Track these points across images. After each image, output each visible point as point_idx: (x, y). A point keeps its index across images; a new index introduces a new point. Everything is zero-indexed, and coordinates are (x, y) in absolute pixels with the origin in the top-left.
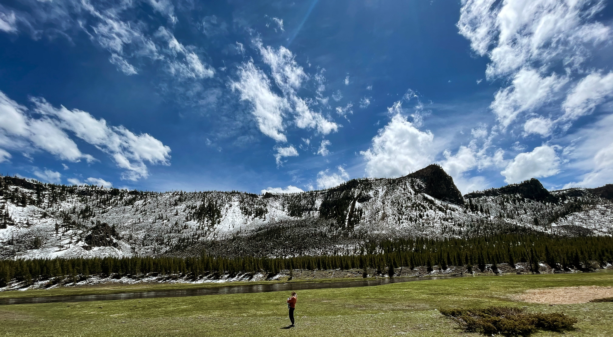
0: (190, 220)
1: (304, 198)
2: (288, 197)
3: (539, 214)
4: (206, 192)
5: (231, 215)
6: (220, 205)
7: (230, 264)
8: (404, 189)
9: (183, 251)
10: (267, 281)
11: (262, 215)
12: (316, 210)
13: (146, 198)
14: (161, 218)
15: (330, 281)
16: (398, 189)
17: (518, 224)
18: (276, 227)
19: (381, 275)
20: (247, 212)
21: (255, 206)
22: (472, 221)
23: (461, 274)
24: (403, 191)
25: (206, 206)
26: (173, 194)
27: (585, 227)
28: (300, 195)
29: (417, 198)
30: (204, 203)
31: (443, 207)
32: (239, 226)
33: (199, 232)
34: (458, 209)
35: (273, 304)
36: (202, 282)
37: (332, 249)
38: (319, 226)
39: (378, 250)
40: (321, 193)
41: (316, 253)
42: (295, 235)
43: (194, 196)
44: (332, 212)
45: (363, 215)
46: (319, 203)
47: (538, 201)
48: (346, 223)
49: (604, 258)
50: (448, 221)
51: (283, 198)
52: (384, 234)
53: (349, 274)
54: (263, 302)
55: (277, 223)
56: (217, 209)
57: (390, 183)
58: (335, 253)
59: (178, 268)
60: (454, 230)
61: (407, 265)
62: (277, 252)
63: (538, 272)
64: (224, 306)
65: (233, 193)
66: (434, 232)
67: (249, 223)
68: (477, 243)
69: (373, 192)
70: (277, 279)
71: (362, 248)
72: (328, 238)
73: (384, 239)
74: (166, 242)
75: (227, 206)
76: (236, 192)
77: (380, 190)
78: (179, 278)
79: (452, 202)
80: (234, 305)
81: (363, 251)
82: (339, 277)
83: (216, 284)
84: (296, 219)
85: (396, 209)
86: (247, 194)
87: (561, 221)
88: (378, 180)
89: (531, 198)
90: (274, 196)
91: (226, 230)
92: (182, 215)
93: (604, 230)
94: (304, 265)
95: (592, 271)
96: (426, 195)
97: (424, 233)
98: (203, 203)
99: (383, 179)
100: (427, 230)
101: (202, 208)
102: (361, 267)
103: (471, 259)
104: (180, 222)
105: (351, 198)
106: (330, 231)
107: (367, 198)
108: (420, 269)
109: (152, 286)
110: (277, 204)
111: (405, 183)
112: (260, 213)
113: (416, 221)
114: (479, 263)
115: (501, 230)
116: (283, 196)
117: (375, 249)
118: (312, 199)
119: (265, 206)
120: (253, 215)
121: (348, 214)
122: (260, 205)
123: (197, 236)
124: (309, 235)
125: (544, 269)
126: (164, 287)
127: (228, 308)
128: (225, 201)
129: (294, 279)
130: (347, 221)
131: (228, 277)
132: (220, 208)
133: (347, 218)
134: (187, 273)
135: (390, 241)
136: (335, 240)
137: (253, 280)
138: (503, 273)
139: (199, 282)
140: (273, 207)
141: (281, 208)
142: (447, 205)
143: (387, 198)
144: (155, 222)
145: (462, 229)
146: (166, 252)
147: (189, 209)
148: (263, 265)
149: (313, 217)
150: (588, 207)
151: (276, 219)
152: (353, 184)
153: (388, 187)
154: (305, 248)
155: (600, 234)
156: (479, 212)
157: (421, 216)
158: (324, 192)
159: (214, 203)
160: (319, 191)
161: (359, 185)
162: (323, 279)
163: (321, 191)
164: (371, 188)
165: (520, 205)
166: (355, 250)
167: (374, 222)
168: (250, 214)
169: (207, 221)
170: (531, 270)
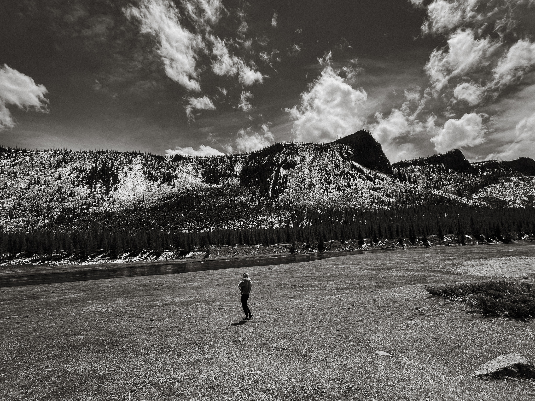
0: (78, 186)
1: (222, 162)
2: (202, 160)
3: (461, 185)
4: (99, 152)
5: (131, 180)
6: (118, 168)
7: (132, 240)
8: (332, 156)
9: (68, 225)
10: (179, 260)
11: (170, 181)
12: (236, 176)
13: (16, 156)
14: (37, 182)
15: (254, 257)
16: (325, 155)
17: (444, 196)
18: (187, 195)
19: (310, 249)
20: (151, 177)
21: (162, 170)
22: (401, 192)
23: (393, 247)
24: (331, 158)
25: (98, 169)
26: (55, 153)
27: (501, 198)
28: (217, 158)
29: (346, 166)
30: (96, 165)
31: (372, 176)
32: (142, 194)
33: (89, 201)
34: (387, 179)
35: (193, 288)
36: (93, 263)
37: (255, 221)
38: (239, 195)
39: (305, 222)
40: (241, 158)
41: (235, 226)
42: (211, 205)
43: (83, 155)
44: (254, 180)
45: (288, 183)
46: (238, 168)
47: (460, 172)
48: (270, 192)
49: (522, 229)
50: (377, 191)
51: (197, 162)
52: (310, 205)
53: (275, 250)
54: (179, 285)
55: (189, 191)
56: (113, 173)
57: (317, 148)
58: (257, 226)
59: (61, 246)
60: (383, 201)
61: (337, 239)
62: (189, 225)
63: (464, 244)
64: (129, 293)
65: (134, 154)
66: (363, 203)
67: (154, 191)
68: (407, 215)
69: (300, 158)
70: (191, 258)
71: (288, 220)
72: (250, 208)
73: (311, 210)
74: (45, 213)
75: (126, 169)
76: (138, 152)
77: (307, 156)
78: (64, 258)
79: (381, 172)
80: (142, 290)
81: (288, 224)
82: (264, 253)
83: (114, 265)
84: (212, 186)
85: (324, 178)
86: (152, 156)
87: (481, 193)
88: (305, 145)
89: (455, 169)
90: (185, 159)
91: (124, 198)
92: (67, 179)
93: (518, 202)
94: (223, 240)
95: (512, 242)
96: (354, 163)
97: (353, 203)
98: (94, 165)
99: (309, 144)
100: (356, 200)
101: (93, 171)
102: (288, 241)
103: (402, 231)
104: (64, 189)
105: (276, 164)
106: (252, 201)
107: (293, 165)
108: (351, 242)
109: (24, 270)
110: (189, 168)
111: (334, 149)
112: (168, 179)
113: (344, 190)
114: (410, 235)
115: (428, 201)
116: (197, 159)
117: (302, 221)
118: (231, 164)
119: (175, 170)
120: (159, 181)
121: (272, 182)
122: (168, 168)
123: (86, 206)
124: (227, 205)
125: (469, 241)
126: (42, 270)
127: (135, 295)
128: (124, 164)
129: (211, 257)
130: (271, 189)
131: (129, 256)
132: (116, 172)
133: (271, 186)
134: (74, 252)
135: (317, 212)
136: (257, 211)
137: (161, 259)
138: (432, 245)
139: (91, 263)
140: (184, 172)
141: (193, 173)
142: (376, 174)
143: (314, 165)
144: (29, 188)
145: (391, 199)
146: (45, 225)
147: (76, 172)
148: (173, 241)
149: (232, 184)
150: (504, 179)
151: (188, 186)
152: (277, 148)
153: (315, 153)
154: (223, 220)
155: (515, 206)
156: (407, 182)
157: (349, 186)
158: (245, 156)
159: (110, 165)
160: (239, 155)
161: (284, 149)
162: (246, 256)
163: (241, 155)
164: (297, 154)
165: (445, 176)
166: (280, 222)
167: (300, 191)
168: (156, 179)
169: (100, 187)
170: (459, 242)
